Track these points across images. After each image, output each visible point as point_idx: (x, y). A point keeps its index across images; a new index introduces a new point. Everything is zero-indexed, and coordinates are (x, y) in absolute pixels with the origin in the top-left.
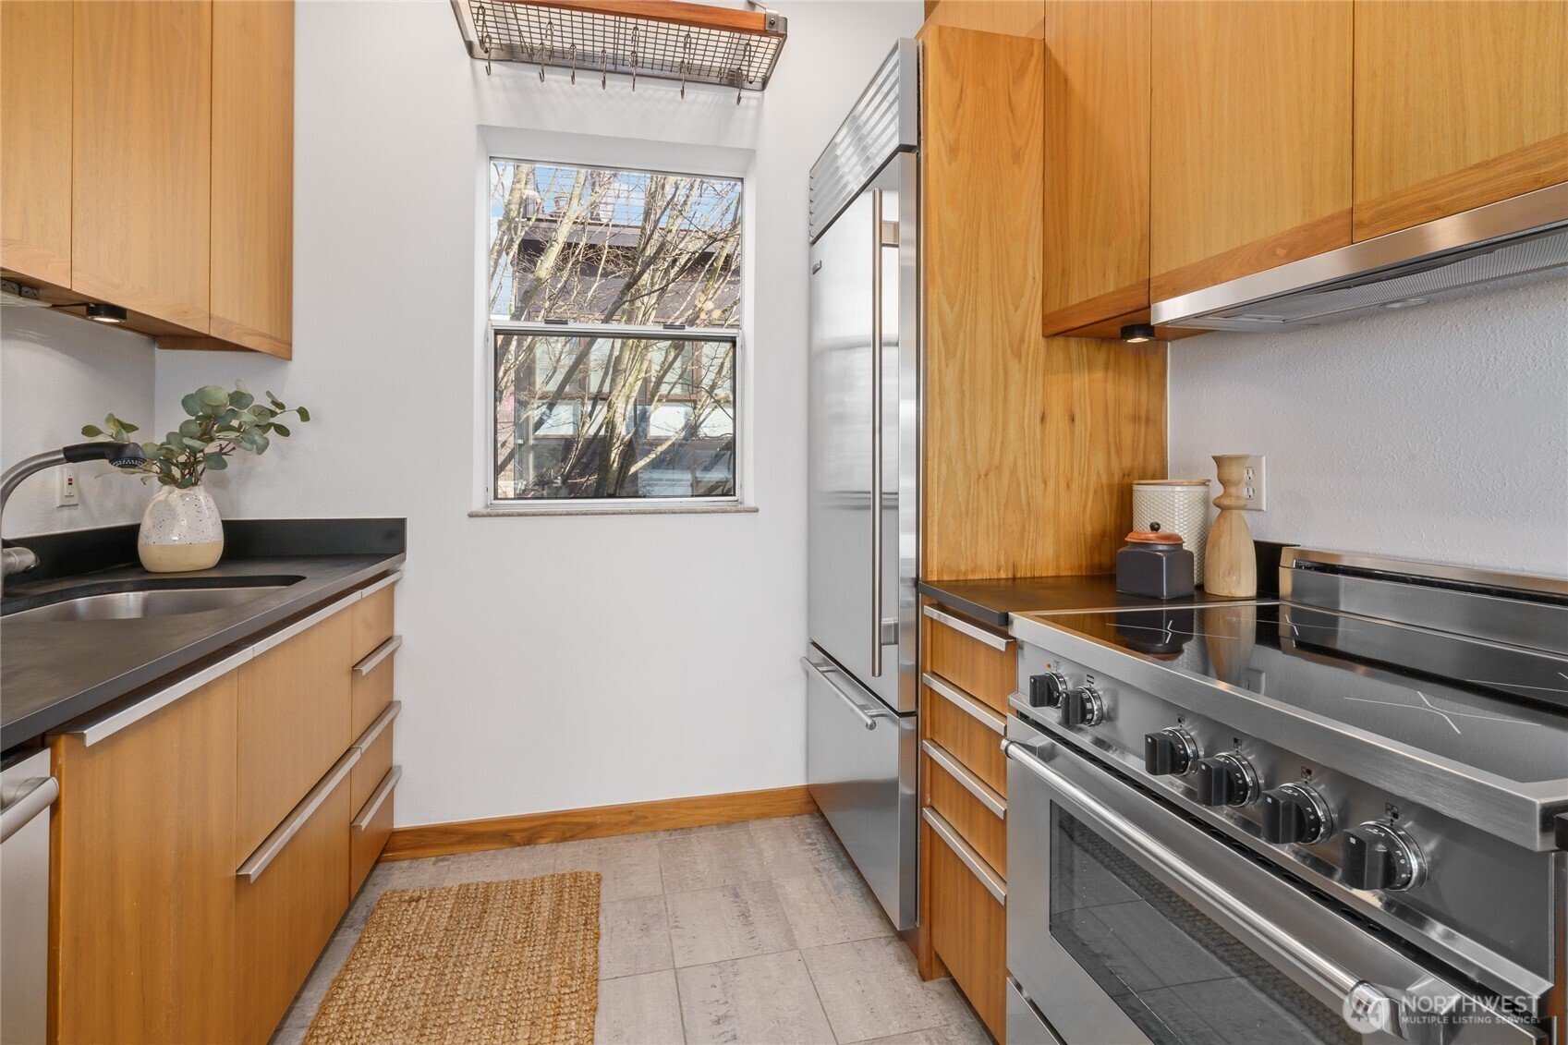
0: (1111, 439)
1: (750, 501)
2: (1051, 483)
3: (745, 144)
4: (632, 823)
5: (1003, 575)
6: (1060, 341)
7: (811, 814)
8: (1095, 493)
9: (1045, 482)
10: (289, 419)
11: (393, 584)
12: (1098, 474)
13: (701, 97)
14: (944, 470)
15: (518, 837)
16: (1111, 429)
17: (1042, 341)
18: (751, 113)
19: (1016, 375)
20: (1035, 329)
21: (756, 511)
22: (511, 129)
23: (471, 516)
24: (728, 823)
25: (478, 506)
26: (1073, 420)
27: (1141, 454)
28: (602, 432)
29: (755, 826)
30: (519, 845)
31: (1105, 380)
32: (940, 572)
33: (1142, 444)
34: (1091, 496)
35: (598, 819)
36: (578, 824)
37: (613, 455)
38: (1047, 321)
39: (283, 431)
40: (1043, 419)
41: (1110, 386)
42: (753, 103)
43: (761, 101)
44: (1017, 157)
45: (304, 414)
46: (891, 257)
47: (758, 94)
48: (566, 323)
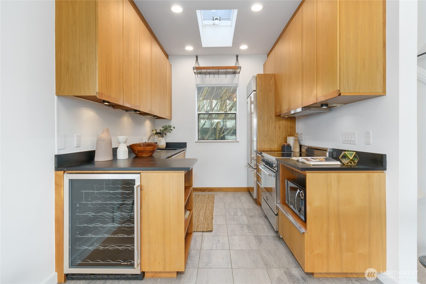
0: (286, 130)
1: (238, 141)
2: (277, 137)
3: (236, 83)
4: (219, 190)
5: (269, 150)
6: (277, 117)
7: (248, 192)
8: (284, 138)
9: (276, 137)
10: (172, 128)
11: (185, 152)
12: (284, 136)
13: (229, 76)
14: (260, 135)
15: (203, 190)
16: (286, 129)
17: (275, 117)
18: (237, 78)
19: (271, 122)
20: (274, 115)
21: (239, 142)
22: (201, 84)
23: (196, 142)
24: (235, 191)
25: (196, 141)
26: (280, 128)
27: (291, 133)
28: (215, 127)
29: (238, 192)
30: (203, 192)
31: (285, 122)
32: (259, 149)
33: (291, 131)
34: (283, 139)
35: (214, 189)
36: (211, 189)
37: (217, 133)
38: (275, 114)
39: (172, 130)
40: (275, 128)
41: (286, 123)
42: (238, 76)
43: (239, 75)
44: (271, 91)
45: (174, 128)
46: (252, 105)
47: (238, 74)
48: (209, 112)
